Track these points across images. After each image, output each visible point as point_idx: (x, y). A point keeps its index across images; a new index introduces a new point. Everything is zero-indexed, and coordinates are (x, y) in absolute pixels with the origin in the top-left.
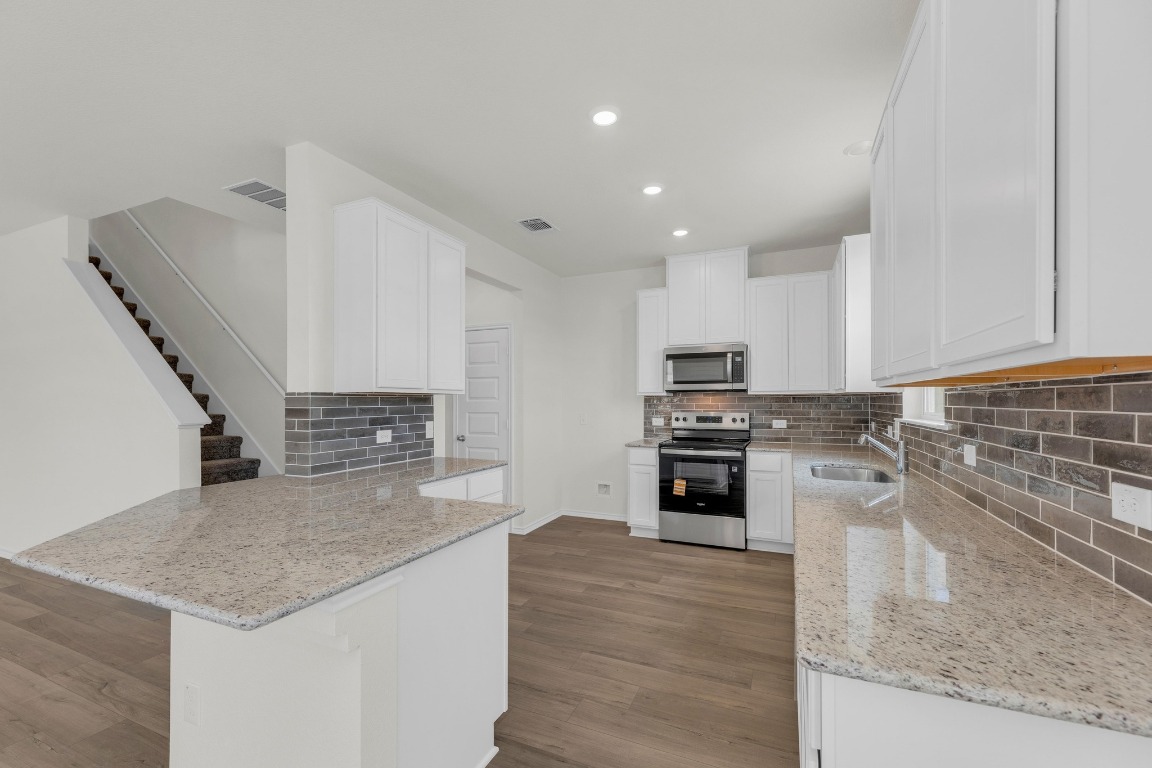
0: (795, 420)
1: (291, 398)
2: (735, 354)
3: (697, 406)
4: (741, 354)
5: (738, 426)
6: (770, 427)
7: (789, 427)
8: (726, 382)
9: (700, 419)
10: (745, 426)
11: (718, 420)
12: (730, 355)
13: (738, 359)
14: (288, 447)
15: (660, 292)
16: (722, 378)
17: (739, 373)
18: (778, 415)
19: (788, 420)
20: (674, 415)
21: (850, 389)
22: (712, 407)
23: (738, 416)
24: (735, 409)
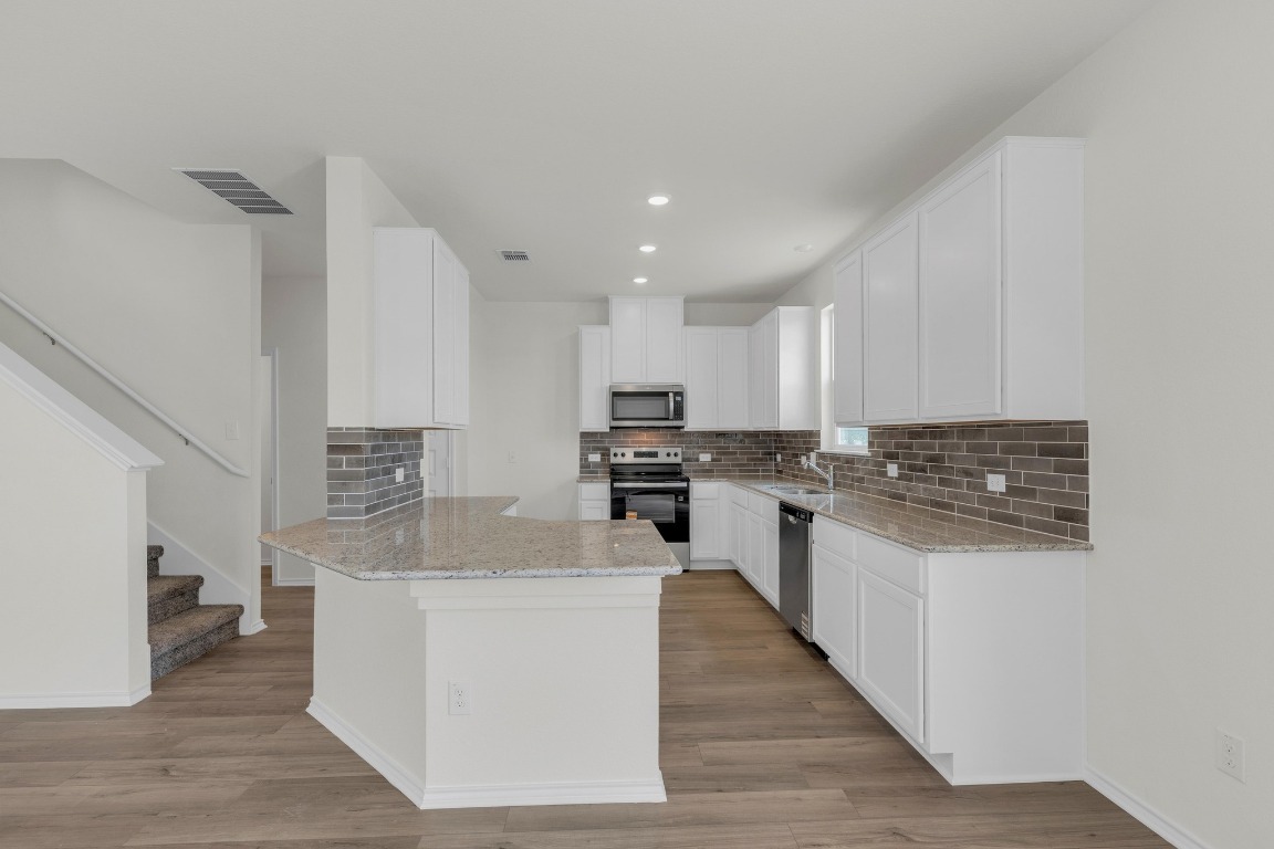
0: (717, 453)
1: (333, 433)
2: (676, 394)
3: (633, 442)
4: (680, 394)
5: (672, 460)
6: (697, 460)
7: (713, 460)
8: (667, 419)
9: (637, 455)
10: (678, 460)
11: (655, 455)
12: (671, 395)
13: (679, 399)
14: (330, 487)
15: (604, 330)
16: (663, 416)
17: (679, 412)
18: (704, 449)
19: (712, 454)
20: (613, 451)
21: (783, 427)
22: (647, 442)
23: (672, 451)
24: (671, 443)
